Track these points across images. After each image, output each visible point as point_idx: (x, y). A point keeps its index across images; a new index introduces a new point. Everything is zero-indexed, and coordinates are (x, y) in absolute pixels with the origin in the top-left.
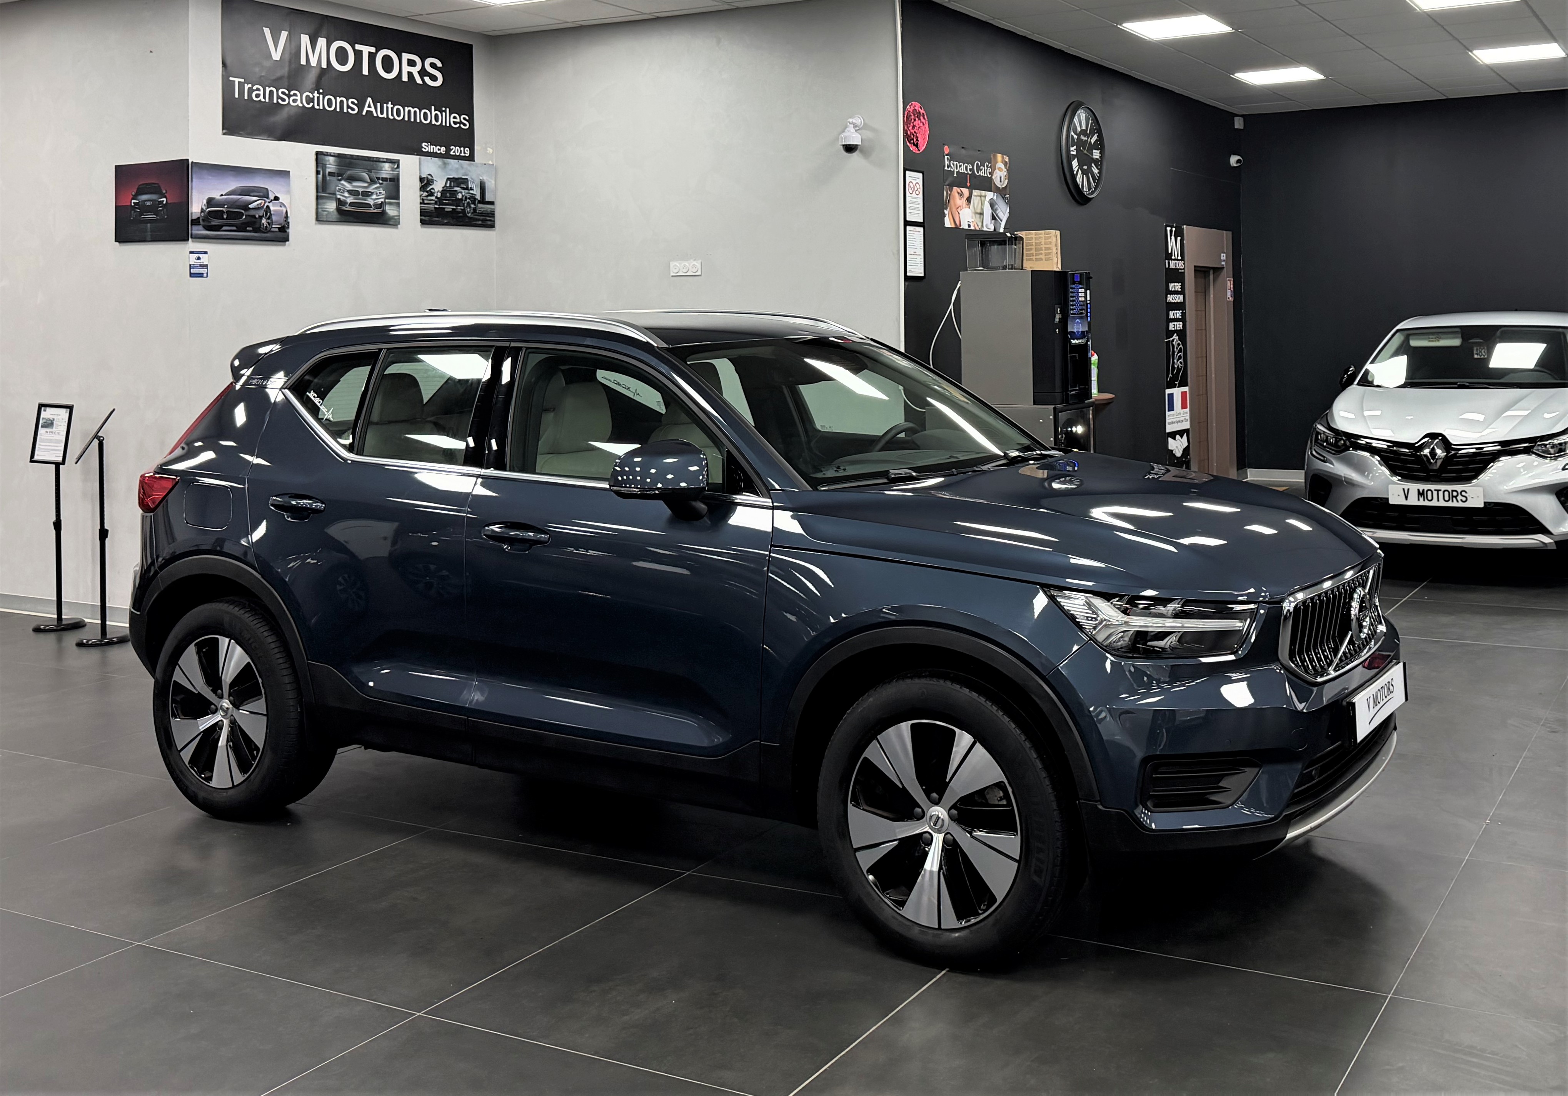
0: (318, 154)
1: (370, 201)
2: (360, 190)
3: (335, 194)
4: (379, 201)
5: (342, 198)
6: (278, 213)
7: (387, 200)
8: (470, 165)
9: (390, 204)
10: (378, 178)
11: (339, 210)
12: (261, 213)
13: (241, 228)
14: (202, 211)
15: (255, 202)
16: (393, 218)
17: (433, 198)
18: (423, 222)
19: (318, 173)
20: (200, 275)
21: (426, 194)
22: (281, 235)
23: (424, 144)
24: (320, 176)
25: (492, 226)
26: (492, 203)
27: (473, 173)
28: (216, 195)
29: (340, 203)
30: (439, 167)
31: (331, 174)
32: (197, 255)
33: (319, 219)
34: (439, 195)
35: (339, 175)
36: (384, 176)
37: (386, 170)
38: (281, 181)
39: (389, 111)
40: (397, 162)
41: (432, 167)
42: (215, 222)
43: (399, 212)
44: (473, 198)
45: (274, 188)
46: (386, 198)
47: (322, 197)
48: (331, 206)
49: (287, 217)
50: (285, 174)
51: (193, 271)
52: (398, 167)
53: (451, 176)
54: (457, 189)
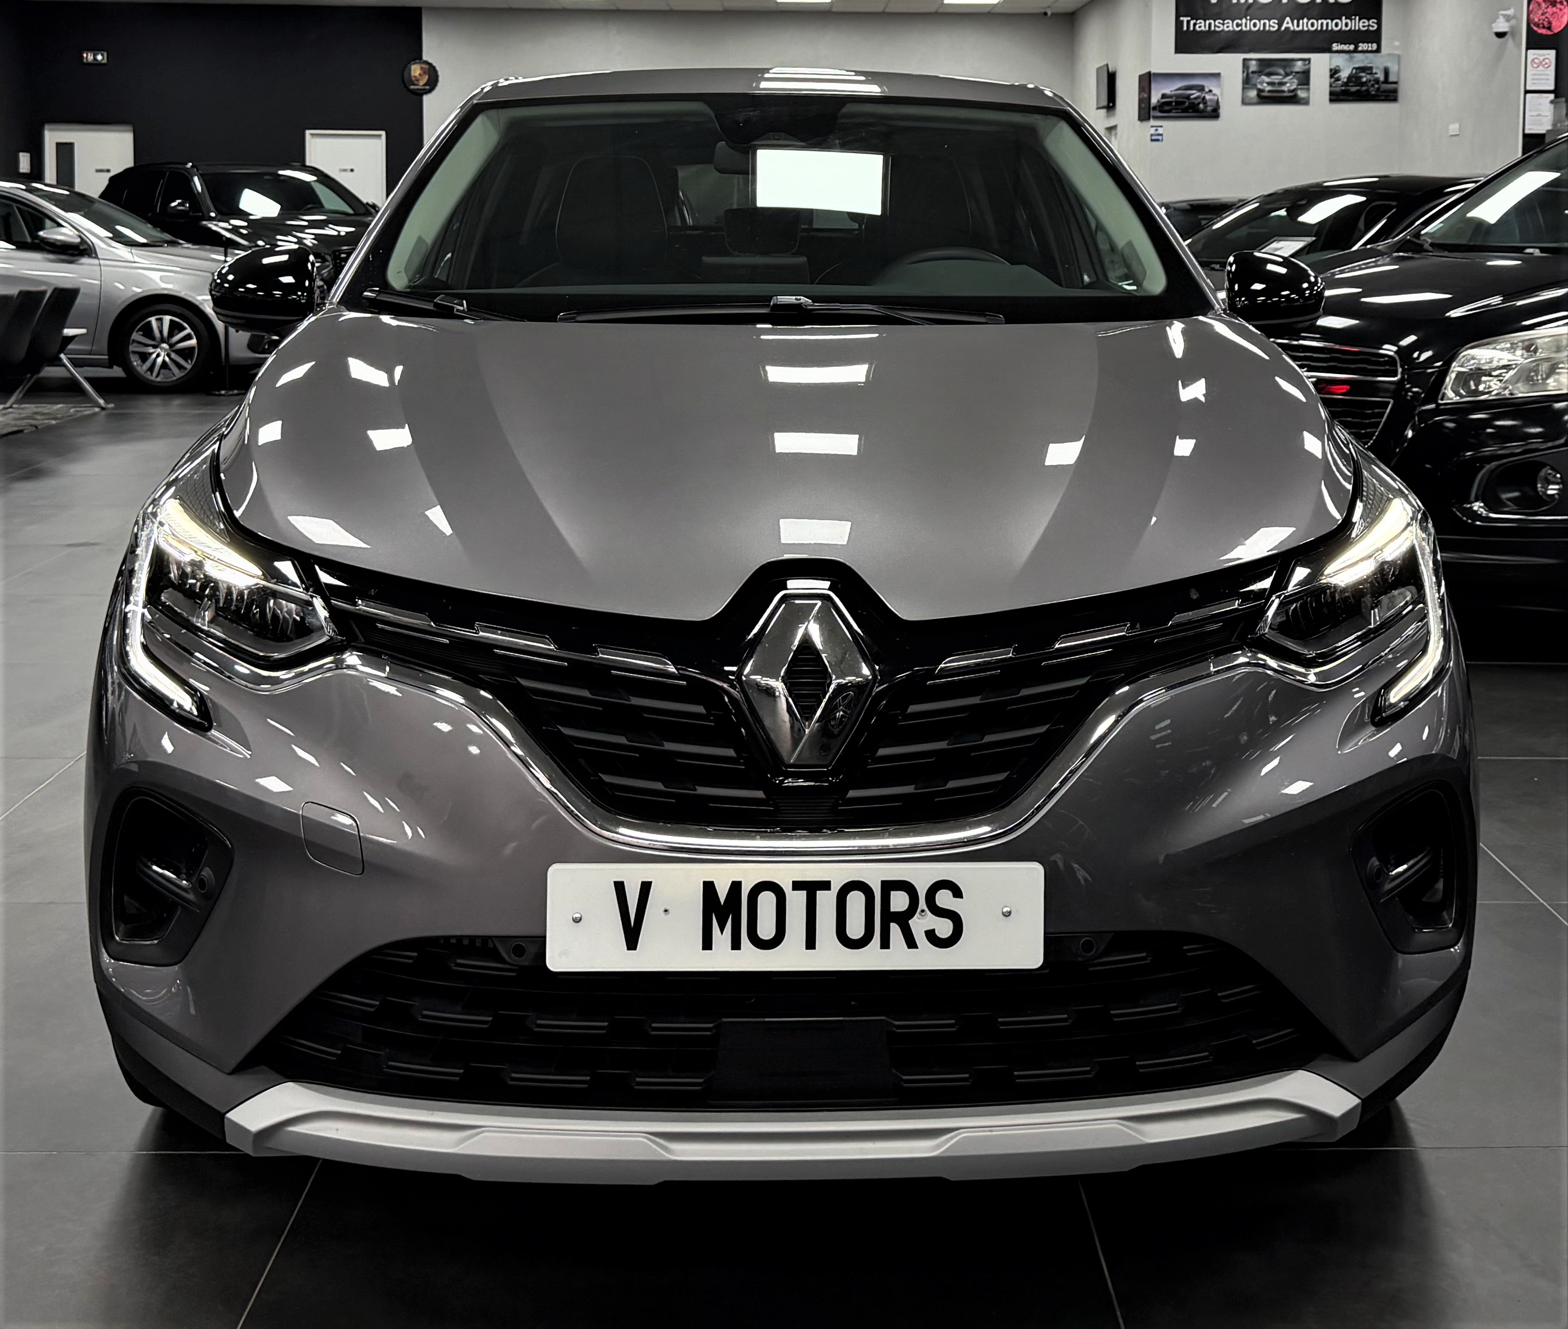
0: (1245, 60)
1: (1285, 88)
2: (1277, 81)
3: (1255, 85)
4: (1292, 88)
5: (1262, 88)
6: (1211, 100)
7: (1299, 87)
8: (1375, 56)
9: (1301, 89)
10: (1292, 72)
11: (1259, 95)
12: (1199, 100)
13: (1185, 110)
14: (1158, 101)
15: (1195, 94)
16: (1304, 99)
17: (1340, 82)
18: (1331, 100)
19: (1243, 72)
20: (1158, 140)
21: (1333, 80)
22: (1214, 114)
23: (1334, 45)
24: (1245, 74)
25: (1395, 100)
26: (1396, 83)
27: (1378, 63)
28: (1167, 91)
29: (1260, 91)
30: (1346, 60)
31: (1253, 72)
32: (1155, 128)
33: (1245, 102)
34: (1345, 80)
35: (1259, 72)
36: (1297, 69)
37: (1299, 67)
38: (1215, 81)
39: (1305, 25)
40: (1309, 60)
41: (1339, 61)
42: (1166, 108)
43: (1309, 93)
44: (1377, 81)
45: (1208, 84)
46: (1299, 85)
47: (1247, 88)
48: (1253, 94)
49: (1218, 102)
50: (1217, 75)
51: (1153, 138)
52: (1309, 63)
53: (1357, 66)
54: (1363, 74)
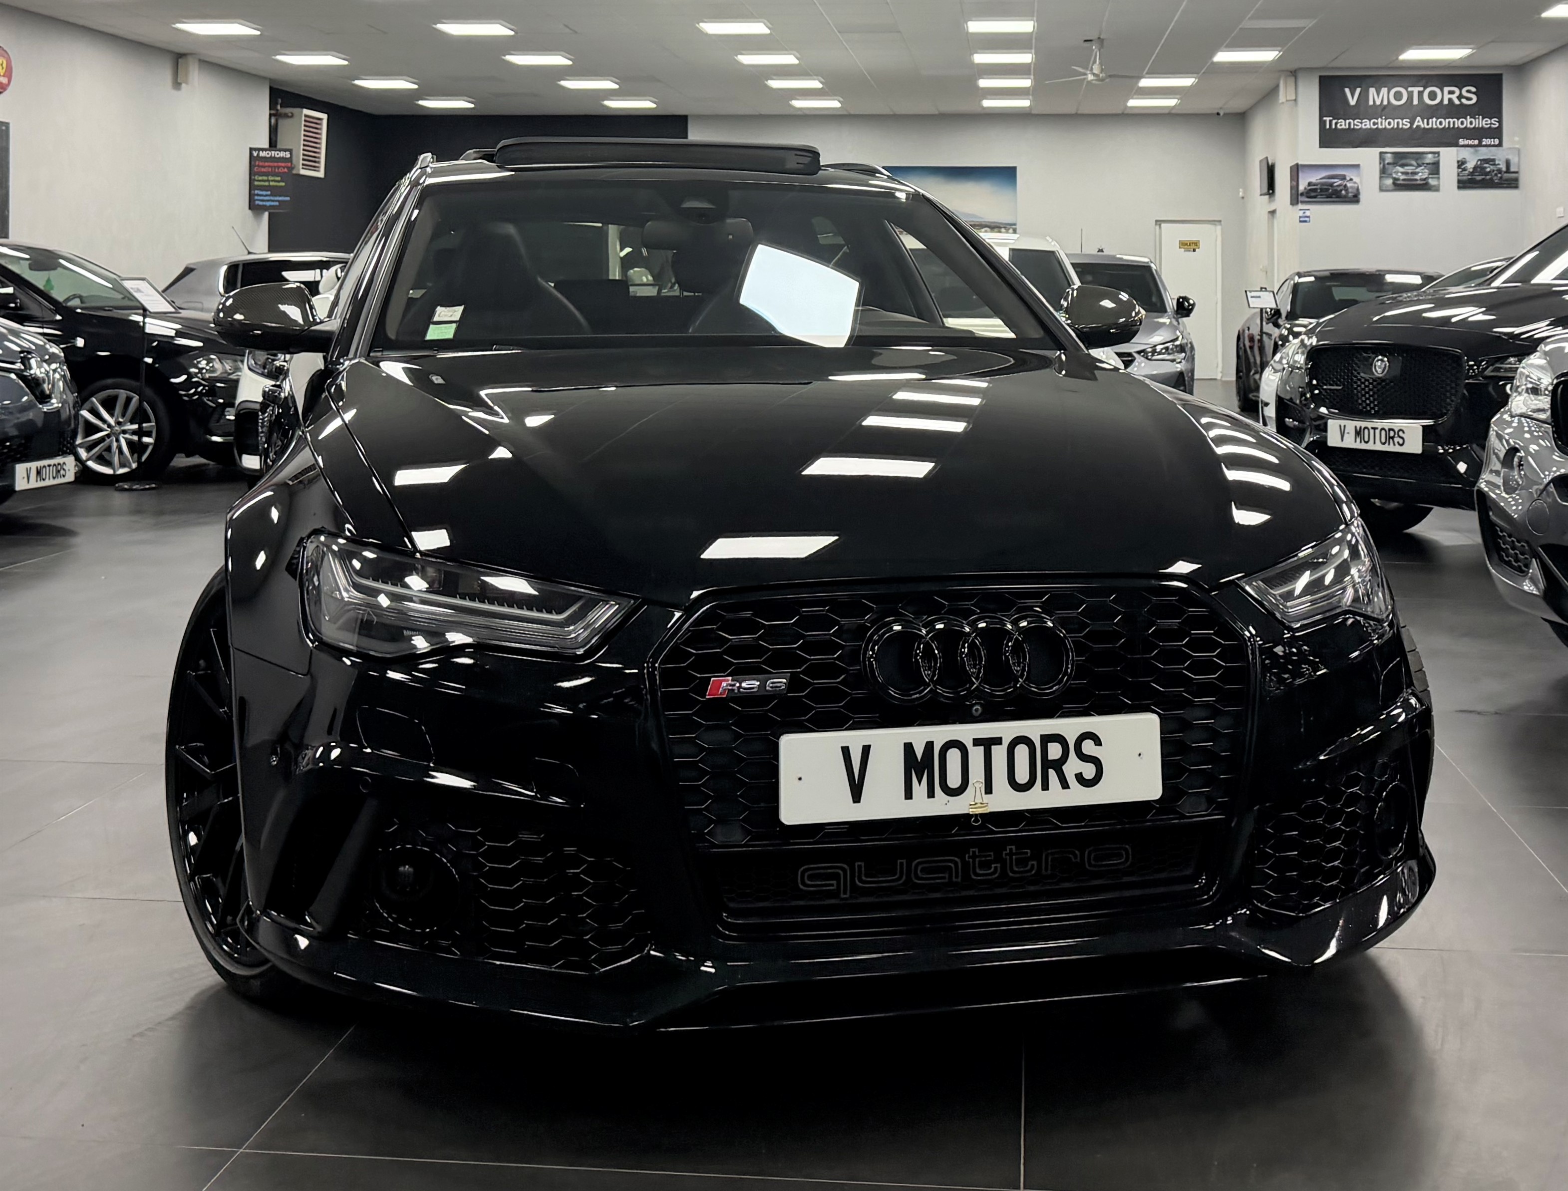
0: (1381, 153)
1: (1417, 177)
2: (1410, 171)
3: (1391, 174)
4: (1424, 177)
5: (1397, 177)
6: (1351, 187)
7: (1430, 176)
8: (1497, 150)
9: (1432, 178)
10: (1424, 163)
11: (1394, 184)
12: (1341, 187)
13: (1329, 196)
14: (1305, 189)
15: (1338, 182)
16: (1434, 186)
17: (1467, 172)
18: (1459, 188)
19: (1380, 163)
20: (1305, 221)
21: (1460, 170)
22: (1355, 199)
23: (1461, 140)
24: (1382, 165)
25: (1516, 187)
26: (1517, 172)
27: (1500, 156)
28: (1313, 180)
29: (1395, 179)
30: (1472, 153)
31: (1388, 164)
32: (1303, 211)
33: (1382, 189)
34: (1471, 170)
35: (1394, 164)
36: (1427, 161)
37: (1430, 158)
38: (1354, 171)
39: (1434, 123)
40: (1438, 153)
41: (1465, 153)
42: (1313, 194)
43: (1439, 182)
44: (1500, 171)
45: (1349, 174)
46: (1429, 174)
47: (1383, 177)
48: (1389, 182)
49: (1358, 189)
50: (1357, 166)
51: (1302, 219)
52: (1439, 156)
53: (1482, 158)
54: (1487, 165)
